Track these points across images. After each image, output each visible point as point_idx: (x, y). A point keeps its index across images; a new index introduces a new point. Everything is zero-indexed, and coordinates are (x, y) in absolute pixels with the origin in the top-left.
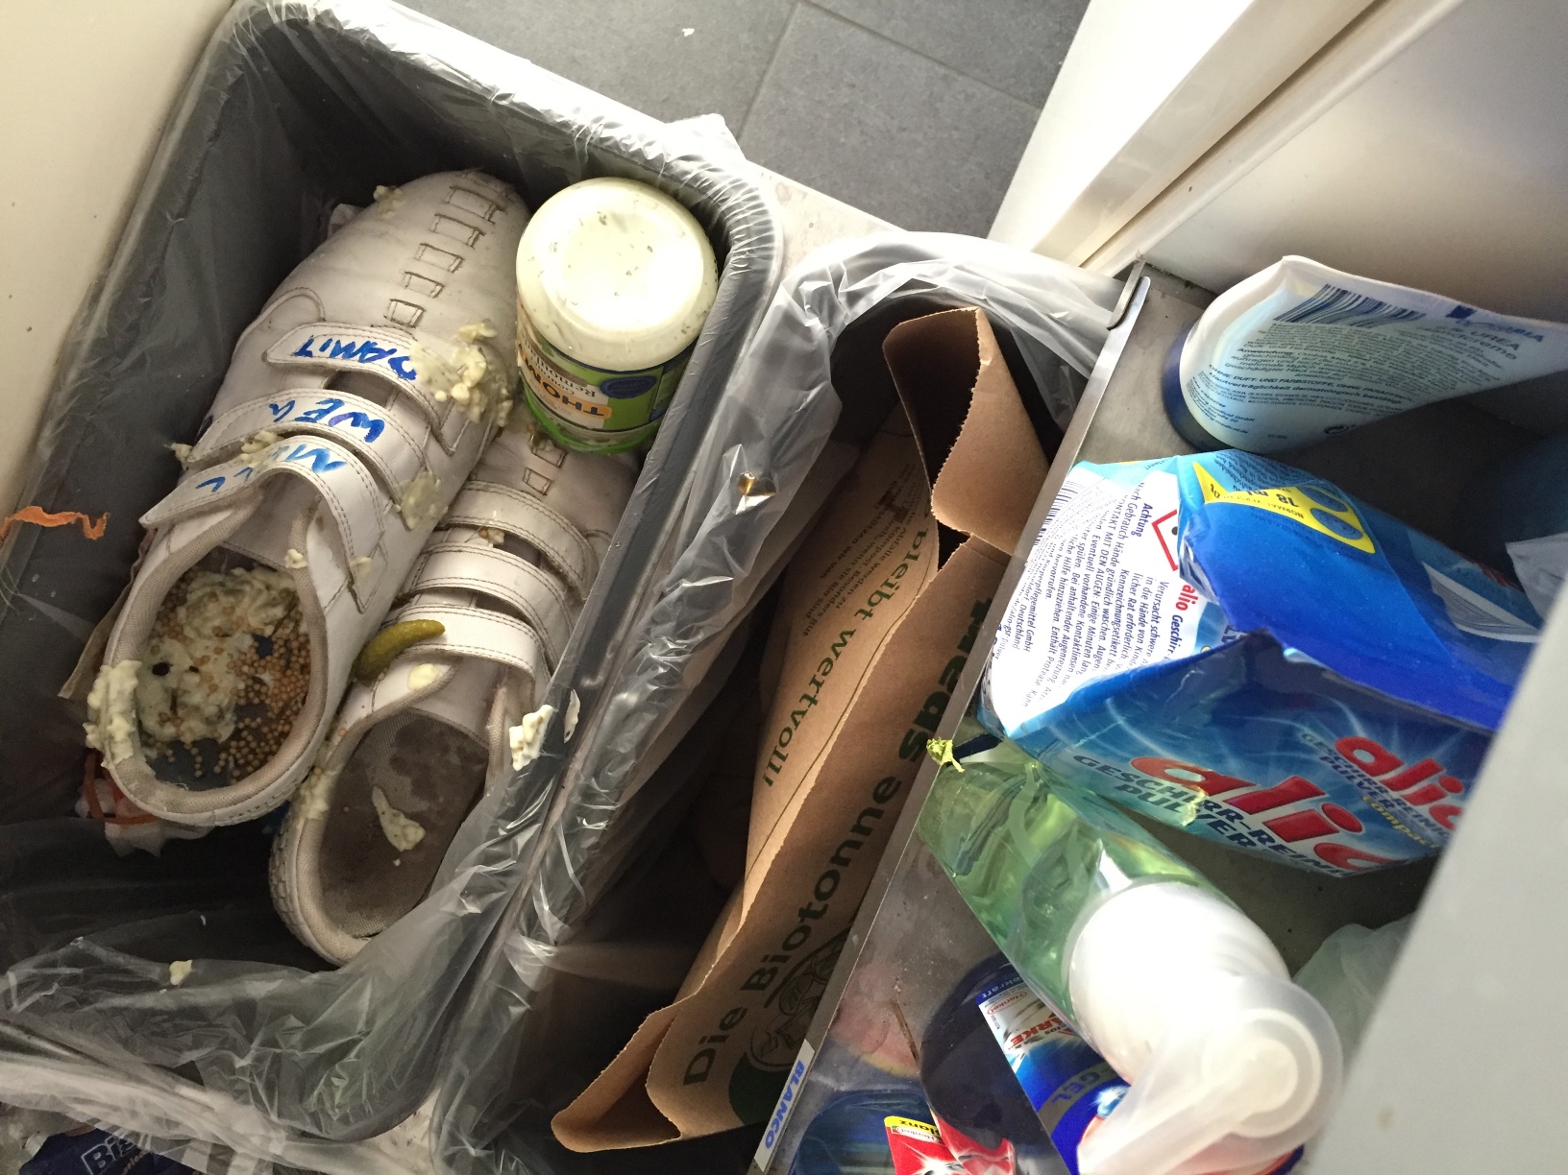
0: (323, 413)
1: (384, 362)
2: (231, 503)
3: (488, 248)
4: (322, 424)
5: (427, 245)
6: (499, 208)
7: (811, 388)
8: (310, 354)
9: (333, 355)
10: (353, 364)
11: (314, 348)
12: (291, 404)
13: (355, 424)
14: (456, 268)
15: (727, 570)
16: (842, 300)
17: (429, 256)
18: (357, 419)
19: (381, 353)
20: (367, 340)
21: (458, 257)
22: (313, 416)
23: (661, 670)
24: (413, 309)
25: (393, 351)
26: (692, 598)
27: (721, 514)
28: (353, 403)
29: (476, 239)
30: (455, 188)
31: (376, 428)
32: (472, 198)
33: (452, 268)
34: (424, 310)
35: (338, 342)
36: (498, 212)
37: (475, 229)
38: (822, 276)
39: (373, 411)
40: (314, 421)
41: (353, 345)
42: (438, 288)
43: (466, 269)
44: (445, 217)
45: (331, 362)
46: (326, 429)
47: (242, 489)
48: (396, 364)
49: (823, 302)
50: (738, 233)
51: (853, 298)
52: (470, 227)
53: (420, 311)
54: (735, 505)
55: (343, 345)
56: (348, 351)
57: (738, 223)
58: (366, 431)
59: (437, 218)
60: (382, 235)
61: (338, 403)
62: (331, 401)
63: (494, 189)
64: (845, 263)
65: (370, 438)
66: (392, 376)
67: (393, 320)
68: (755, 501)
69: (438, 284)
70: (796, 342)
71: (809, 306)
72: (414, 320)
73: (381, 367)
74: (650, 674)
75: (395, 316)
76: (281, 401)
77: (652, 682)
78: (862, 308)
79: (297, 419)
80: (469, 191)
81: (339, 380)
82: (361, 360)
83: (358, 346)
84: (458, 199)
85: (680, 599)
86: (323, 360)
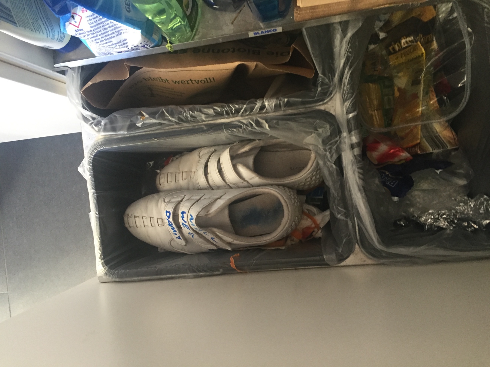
0: (186, 225)
1: (170, 220)
2: (213, 233)
3: (138, 213)
4: (187, 224)
5: (144, 226)
6: (128, 215)
7: (116, 117)
8: (179, 236)
9: (176, 231)
10: (174, 226)
11: (177, 236)
12: (189, 233)
13: (184, 218)
14: (145, 217)
15: (163, 112)
16: (96, 121)
17: (146, 224)
18: (183, 218)
19: (169, 221)
20: (169, 226)
21: (143, 218)
22: (187, 227)
23: (191, 113)
24: (158, 221)
25: (167, 219)
26: (172, 115)
27: (151, 119)
28: (181, 221)
29: (137, 216)
30: (130, 227)
31: (183, 213)
32: (129, 222)
33: (146, 218)
34: (157, 219)
35: (173, 232)
36: (129, 215)
37: (135, 218)
38: (93, 127)
39: (180, 215)
40: (188, 226)
41: (171, 228)
42: (151, 218)
43: (144, 215)
44: (136, 225)
45: (177, 231)
46: (187, 222)
47: (209, 232)
48: (169, 217)
49: (98, 124)
50: (96, 151)
51: (94, 119)
52: (135, 219)
53: (158, 219)
54: (148, 117)
55: (173, 231)
56: (173, 228)
57: (94, 152)
58: (184, 214)
59: (138, 227)
60: (149, 236)
61: (183, 224)
62: (183, 226)
63: (126, 219)
64: (87, 123)
65: (184, 213)
66: (171, 216)
67: (163, 224)
68: (144, 114)
69: (150, 219)
70: (109, 126)
71: (100, 127)
72: (160, 219)
73: (171, 219)
74: (193, 114)
75: (162, 223)
76: (190, 236)
77: (195, 113)
78: (94, 116)
79: (190, 230)
80: (128, 223)
81: (179, 228)
82: (172, 225)
83: (171, 227)
84: (131, 225)
85: (173, 118)
86: (178, 233)
